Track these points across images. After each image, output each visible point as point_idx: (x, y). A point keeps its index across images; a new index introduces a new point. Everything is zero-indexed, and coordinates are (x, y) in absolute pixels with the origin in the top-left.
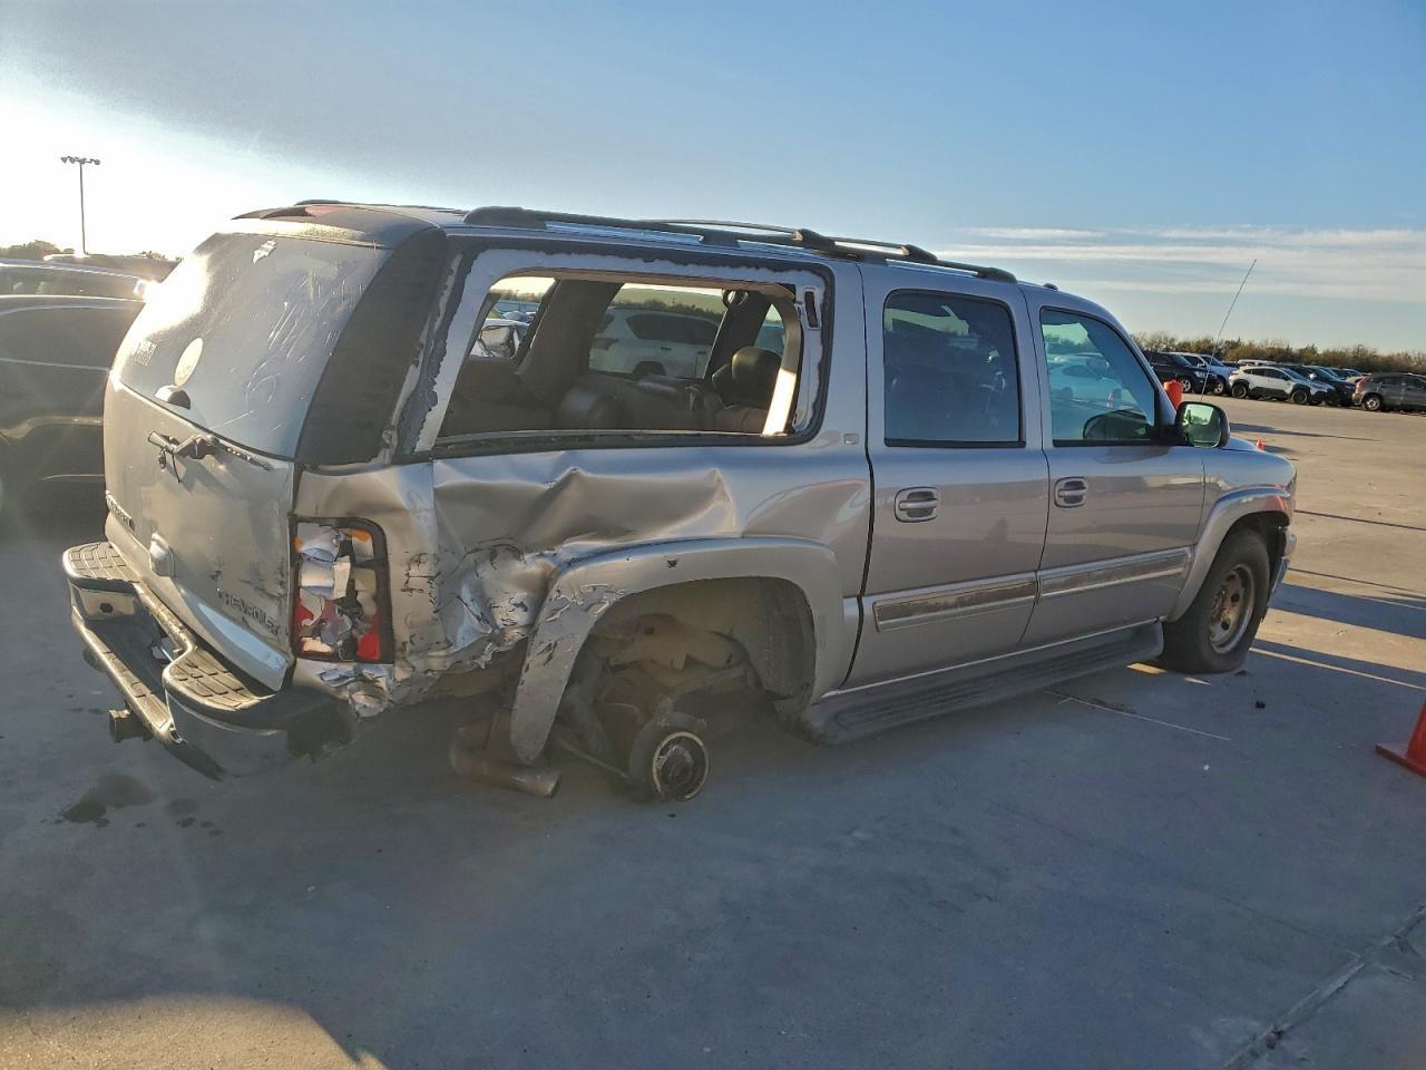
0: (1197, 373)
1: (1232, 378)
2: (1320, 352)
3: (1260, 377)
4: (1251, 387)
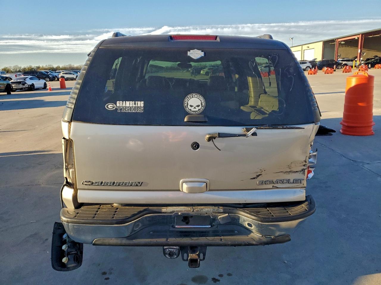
0: (50, 76)
1: (60, 76)
2: (61, 67)
3: (67, 75)
4: (65, 78)
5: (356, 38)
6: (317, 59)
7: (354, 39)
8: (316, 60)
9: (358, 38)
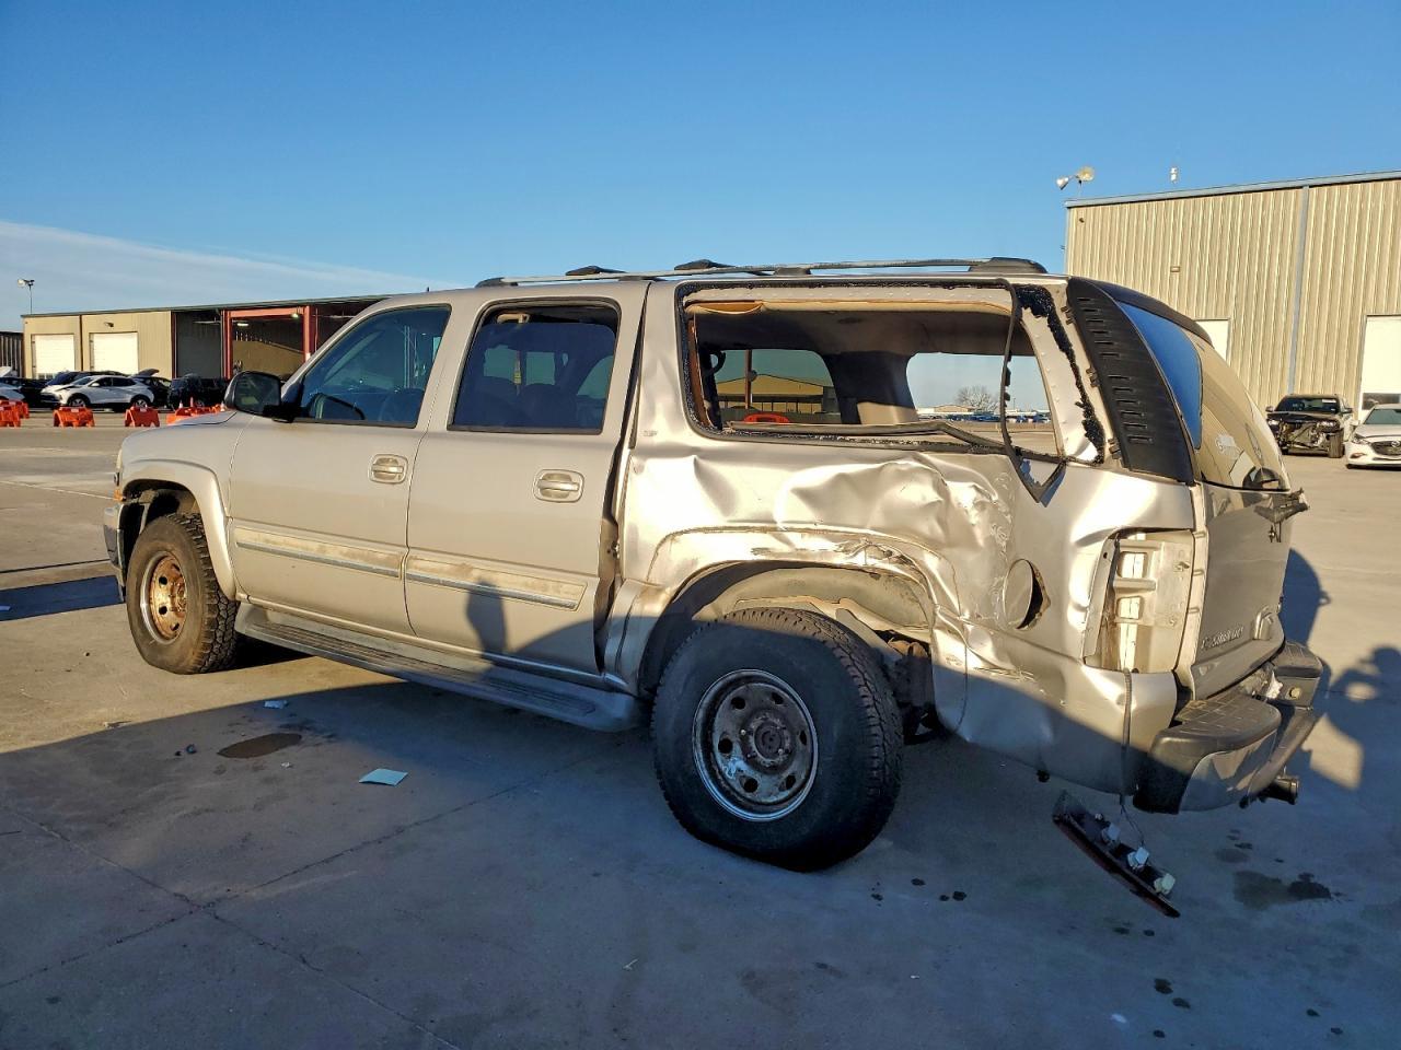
5: (295, 316)
6: (157, 371)
7: (289, 316)
8: (155, 375)
9: (301, 317)
